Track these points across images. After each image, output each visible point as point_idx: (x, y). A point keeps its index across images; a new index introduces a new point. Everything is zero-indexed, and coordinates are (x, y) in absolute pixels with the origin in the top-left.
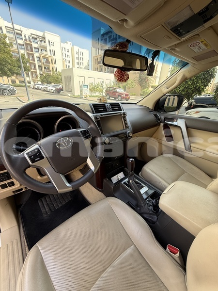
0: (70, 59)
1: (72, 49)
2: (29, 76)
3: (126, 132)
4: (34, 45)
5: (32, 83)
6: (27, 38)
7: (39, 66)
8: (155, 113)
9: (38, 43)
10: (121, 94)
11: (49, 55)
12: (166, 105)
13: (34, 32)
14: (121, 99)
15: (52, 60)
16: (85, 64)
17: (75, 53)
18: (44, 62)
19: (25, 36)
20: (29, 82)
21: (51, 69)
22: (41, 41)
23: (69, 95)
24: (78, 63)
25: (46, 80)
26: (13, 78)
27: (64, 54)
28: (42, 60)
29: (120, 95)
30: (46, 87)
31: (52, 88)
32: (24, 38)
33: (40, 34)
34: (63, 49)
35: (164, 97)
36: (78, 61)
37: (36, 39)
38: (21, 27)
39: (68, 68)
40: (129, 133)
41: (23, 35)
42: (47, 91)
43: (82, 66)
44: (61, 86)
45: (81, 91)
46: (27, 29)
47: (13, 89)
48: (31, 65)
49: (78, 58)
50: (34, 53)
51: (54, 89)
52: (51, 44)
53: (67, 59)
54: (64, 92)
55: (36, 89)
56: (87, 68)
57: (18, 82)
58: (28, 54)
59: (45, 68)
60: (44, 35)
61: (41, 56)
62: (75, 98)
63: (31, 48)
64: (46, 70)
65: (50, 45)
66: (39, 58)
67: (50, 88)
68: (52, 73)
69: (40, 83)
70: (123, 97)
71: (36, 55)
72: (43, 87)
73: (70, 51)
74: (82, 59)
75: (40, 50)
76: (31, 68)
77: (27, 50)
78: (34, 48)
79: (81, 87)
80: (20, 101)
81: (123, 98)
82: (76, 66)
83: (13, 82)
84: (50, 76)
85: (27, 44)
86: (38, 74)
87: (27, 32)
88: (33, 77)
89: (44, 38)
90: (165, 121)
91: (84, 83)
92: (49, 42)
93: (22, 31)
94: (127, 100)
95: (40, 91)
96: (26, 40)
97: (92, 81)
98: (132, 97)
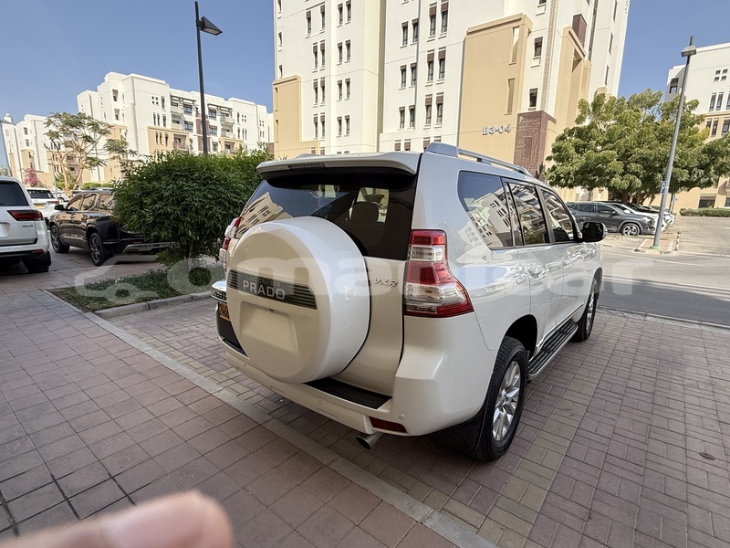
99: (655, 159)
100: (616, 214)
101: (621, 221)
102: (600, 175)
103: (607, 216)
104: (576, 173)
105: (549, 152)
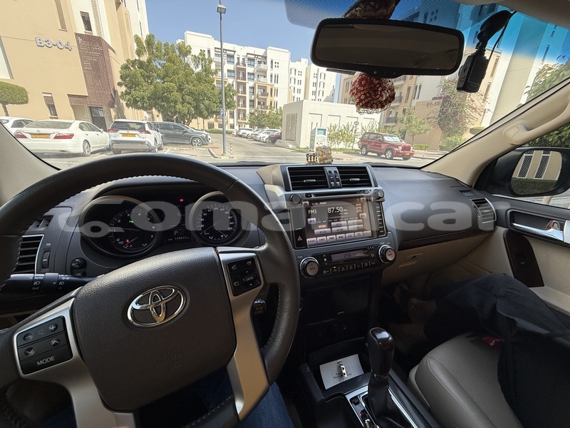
0: (302, 87)
1: (308, 70)
2: (233, 117)
3: (377, 247)
4: (249, 70)
5: (236, 127)
6: (241, 60)
7: (250, 101)
8: (479, 195)
9: (256, 65)
10: (393, 145)
11: (269, 82)
12: (516, 175)
13: (251, 50)
14: (393, 156)
15: (271, 91)
16: (327, 94)
17: (312, 75)
18: (260, 93)
19: (238, 58)
20: (232, 127)
21: (268, 104)
22: (260, 62)
23: (290, 146)
24: (314, 93)
25: (258, 122)
26: (212, 120)
27: (293, 80)
28: (257, 90)
29: (391, 147)
30: (256, 133)
31: (264, 135)
32: (236, 61)
33: (260, 52)
34: (293, 71)
35: (512, 153)
36: (314, 89)
37: (253, 60)
38: (235, 46)
39: (295, 100)
40: (385, 250)
41: (236, 57)
42: (255, 140)
43: (321, 96)
44: (279, 131)
45: (312, 139)
46: (242, 47)
47: (207, 137)
48: (239, 101)
49: (315, 84)
50: (247, 81)
51: (267, 136)
52: (274, 64)
53: (297, 87)
54: (283, 141)
55: (241, 136)
56: (330, 99)
57: (216, 127)
58: (239, 84)
59: (259, 103)
60: (266, 53)
61: (257, 85)
62: (299, 151)
63: (244, 75)
64: (260, 106)
65: (272, 67)
66: (253, 88)
67: (261, 135)
68: (268, 111)
69: (247, 127)
70: (398, 152)
71: (250, 84)
72: (250, 133)
73: (304, 74)
74: (322, 84)
75: (256, 76)
76: (239, 105)
77: (238, 78)
78: (249, 73)
79: (313, 132)
80: (212, 155)
81: (398, 154)
82: (311, 97)
83: (211, 126)
84: (264, 116)
85: (239, 69)
86: (248, 113)
87: (241, 51)
88: (239, 118)
89: (266, 58)
90: (513, 221)
91: (319, 125)
92: (272, 62)
93: (235, 52)
94: (405, 159)
95: (245, 139)
96: (238, 64)
97: (335, 121)
98: (418, 153)
99: (199, 94)
100: (186, 132)
101: (190, 137)
102: (168, 102)
103: (181, 133)
104: (149, 98)
105: (117, 79)
